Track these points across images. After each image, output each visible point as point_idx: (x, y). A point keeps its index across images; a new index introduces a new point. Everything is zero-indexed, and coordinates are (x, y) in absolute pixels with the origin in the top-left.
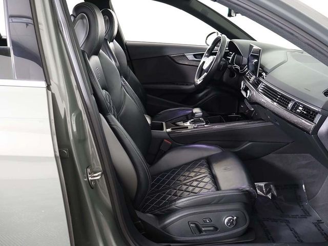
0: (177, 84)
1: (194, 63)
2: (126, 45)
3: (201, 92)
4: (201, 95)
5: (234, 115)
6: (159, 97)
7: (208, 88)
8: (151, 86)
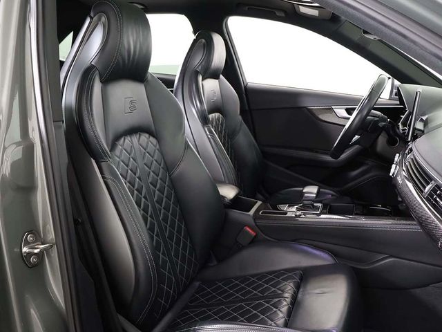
0: (317, 152)
1: (341, 122)
2: (245, 87)
3: (357, 169)
4: (355, 173)
5: (380, 207)
6: (287, 168)
7: (367, 164)
8: (276, 150)
